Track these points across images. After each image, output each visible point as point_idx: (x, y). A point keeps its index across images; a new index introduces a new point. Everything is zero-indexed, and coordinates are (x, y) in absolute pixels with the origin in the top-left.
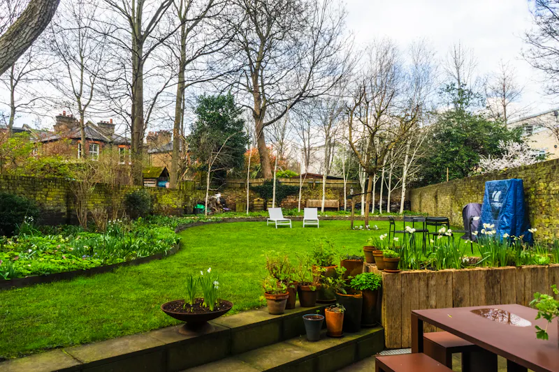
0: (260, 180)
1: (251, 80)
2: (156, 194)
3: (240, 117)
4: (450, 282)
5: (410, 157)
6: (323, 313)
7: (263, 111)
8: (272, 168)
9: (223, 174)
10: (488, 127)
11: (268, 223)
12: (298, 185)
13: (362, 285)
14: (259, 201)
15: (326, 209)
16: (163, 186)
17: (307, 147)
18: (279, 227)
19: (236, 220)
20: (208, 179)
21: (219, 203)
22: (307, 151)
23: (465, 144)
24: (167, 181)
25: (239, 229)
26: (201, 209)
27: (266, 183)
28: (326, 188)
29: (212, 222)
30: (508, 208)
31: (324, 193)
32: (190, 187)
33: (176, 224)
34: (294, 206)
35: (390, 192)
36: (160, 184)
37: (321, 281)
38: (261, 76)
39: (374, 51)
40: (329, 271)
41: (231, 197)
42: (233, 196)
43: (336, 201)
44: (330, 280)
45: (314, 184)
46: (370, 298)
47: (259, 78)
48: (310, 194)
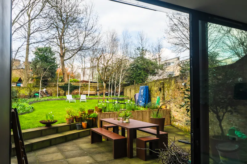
0: (63, 83)
1: (59, 40)
2: (18, 90)
3: (54, 56)
4: (115, 115)
5: (122, 75)
6: (81, 123)
7: (64, 54)
8: (68, 78)
9: (46, 81)
10: (152, 64)
11: (66, 101)
12: (79, 85)
13: (92, 116)
14: (62, 92)
15: (90, 95)
16: (19, 86)
17: (84, 67)
18: (71, 102)
19: (53, 100)
20: (41, 83)
21: (45, 93)
22: (84, 69)
23: (144, 70)
24: (21, 83)
25: (55, 103)
26: (37, 95)
27: (65, 84)
28: (90, 86)
29: (43, 101)
30: (144, 95)
31: (89, 89)
32: (32, 86)
33: (28, 102)
34: (77, 94)
35: (115, 88)
36: (18, 85)
37: (81, 115)
38: (63, 39)
39: (109, 34)
40: (84, 113)
41: (50, 90)
42: (51, 90)
43: (94, 92)
44: (83, 115)
45: (86, 85)
46: (94, 120)
47: (63, 40)
48: (84, 89)
